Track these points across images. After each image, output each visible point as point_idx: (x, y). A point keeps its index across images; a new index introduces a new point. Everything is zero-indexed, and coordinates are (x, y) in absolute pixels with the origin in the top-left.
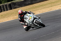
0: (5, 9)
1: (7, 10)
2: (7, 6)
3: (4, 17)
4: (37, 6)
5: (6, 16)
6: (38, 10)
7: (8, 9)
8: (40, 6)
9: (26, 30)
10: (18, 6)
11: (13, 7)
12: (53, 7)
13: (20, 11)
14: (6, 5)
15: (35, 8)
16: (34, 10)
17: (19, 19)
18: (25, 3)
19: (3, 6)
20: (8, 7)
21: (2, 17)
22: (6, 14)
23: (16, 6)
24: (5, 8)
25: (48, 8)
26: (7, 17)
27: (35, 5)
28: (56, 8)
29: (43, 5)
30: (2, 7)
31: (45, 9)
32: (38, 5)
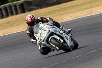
0: (14, 12)
1: (17, 13)
2: (18, 7)
3: (12, 26)
4: (67, 6)
5: (16, 24)
6: (69, 13)
7: (19, 11)
8: (72, 6)
10: (35, 8)
11: (27, 8)
12: (94, 9)
14: (15, 6)
15: (63, 11)
16: (63, 14)
19: (10, 6)
20: (18, 9)
21: (8, 26)
22: (15, 19)
24: (13, 10)
25: (85, 11)
26: (16, 26)
27: (64, 5)
28: (98, 11)
29: (77, 5)
30: (8, 9)
31: (80, 12)
32: (69, 5)
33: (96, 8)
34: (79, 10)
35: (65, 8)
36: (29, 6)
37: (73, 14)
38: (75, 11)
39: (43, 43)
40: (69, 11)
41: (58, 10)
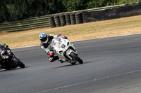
2: (76, 17)
7: (77, 21)
11: (85, 19)
14: (74, 15)
18: (107, 14)
23: (91, 18)
27: (123, 20)
30: (66, 17)
35: (124, 23)
36: (88, 17)
40: (127, 26)
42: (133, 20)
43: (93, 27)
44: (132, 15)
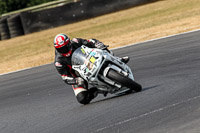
0: (2, 33)
1: (8, 37)
4: (106, 22)
5: (6, 58)
6: (111, 36)
7: (12, 32)
8: (117, 23)
9: (81, 102)
10: (44, 25)
11: (27, 27)
12: (159, 27)
13: (60, 40)
14: (5, 22)
15: (99, 31)
16: (98, 37)
17: (57, 64)
22: (4, 48)
23: (40, 24)
25: (142, 31)
26: (7, 60)
27: (100, 21)
28: (167, 31)
29: (125, 21)
31: (131, 34)
33: (163, 26)
34: (130, 30)
35: (102, 26)
36: (32, 22)
37: (118, 38)
38: (122, 32)
39: (93, 79)
40: (109, 32)
41: (87, 30)
42: (120, 18)
43: (44, 41)
44: (116, 10)
